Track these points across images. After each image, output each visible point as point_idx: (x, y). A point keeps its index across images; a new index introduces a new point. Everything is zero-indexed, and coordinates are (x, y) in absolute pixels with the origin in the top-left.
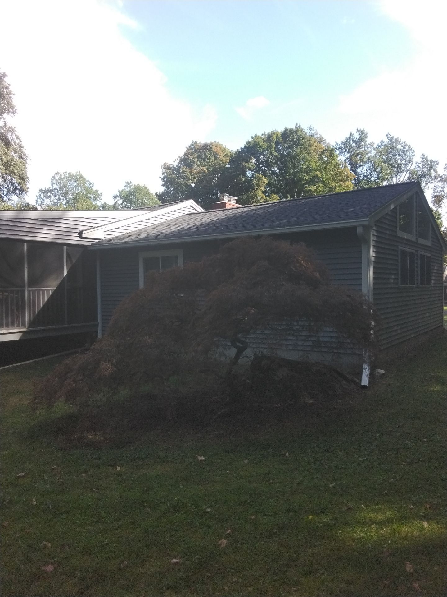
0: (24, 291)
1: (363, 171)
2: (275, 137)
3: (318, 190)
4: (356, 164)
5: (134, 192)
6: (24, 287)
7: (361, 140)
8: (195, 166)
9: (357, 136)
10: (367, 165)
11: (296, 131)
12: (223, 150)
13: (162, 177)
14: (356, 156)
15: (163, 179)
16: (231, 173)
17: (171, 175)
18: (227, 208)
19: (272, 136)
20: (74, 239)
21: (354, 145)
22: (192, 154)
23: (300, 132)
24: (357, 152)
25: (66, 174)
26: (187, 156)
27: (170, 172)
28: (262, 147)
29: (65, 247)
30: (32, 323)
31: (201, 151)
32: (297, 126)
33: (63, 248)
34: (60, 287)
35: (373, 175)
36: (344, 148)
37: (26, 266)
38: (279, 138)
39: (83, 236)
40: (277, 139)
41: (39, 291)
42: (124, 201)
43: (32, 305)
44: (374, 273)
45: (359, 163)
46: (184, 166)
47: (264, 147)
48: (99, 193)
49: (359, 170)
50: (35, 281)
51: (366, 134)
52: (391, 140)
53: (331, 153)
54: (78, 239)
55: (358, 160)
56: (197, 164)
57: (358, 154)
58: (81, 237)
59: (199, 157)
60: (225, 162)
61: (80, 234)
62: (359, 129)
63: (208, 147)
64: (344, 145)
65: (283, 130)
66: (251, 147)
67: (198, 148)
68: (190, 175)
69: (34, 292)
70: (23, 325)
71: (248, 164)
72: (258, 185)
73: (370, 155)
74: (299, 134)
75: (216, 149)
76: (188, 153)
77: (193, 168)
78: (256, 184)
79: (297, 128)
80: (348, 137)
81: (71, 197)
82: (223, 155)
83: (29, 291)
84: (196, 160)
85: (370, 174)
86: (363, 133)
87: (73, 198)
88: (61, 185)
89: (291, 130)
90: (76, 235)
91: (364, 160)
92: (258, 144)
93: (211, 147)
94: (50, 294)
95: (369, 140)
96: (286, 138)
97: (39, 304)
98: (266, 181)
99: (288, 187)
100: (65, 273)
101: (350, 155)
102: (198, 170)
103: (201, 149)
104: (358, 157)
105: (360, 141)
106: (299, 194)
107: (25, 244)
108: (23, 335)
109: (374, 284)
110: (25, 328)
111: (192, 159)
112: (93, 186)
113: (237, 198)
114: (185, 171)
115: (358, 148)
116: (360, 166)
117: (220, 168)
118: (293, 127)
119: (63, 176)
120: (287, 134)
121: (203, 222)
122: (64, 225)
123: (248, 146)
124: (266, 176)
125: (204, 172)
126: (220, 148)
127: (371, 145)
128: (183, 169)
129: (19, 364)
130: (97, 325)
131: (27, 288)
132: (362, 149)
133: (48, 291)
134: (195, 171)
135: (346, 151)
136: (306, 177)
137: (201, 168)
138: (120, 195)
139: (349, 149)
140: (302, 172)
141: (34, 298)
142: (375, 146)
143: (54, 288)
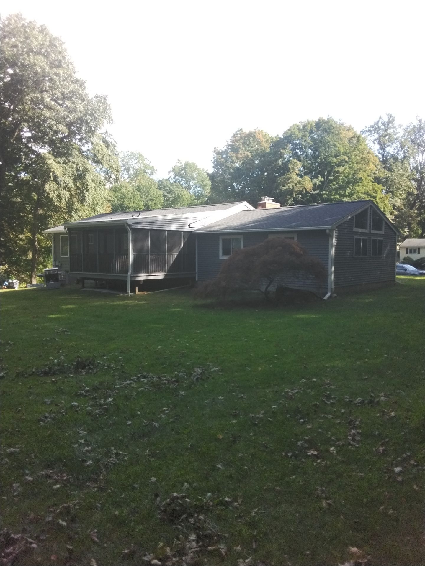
0: (165, 255)
1: (390, 150)
2: (309, 127)
3: (345, 172)
4: (384, 144)
5: (185, 168)
6: (165, 253)
7: (389, 122)
8: (241, 151)
9: (386, 119)
10: (395, 145)
11: (328, 122)
12: (264, 136)
13: (213, 160)
14: (385, 137)
15: (214, 162)
16: (270, 158)
17: (220, 159)
18: (266, 208)
19: (306, 126)
20: (186, 229)
21: (383, 127)
22: (238, 141)
23: (331, 122)
24: (385, 133)
25: (128, 152)
26: (234, 143)
27: (219, 156)
28: (297, 136)
29: (182, 232)
30: (169, 271)
31: (246, 138)
32: (329, 117)
33: (181, 233)
34: (180, 253)
35: (399, 154)
36: (373, 131)
37: (166, 243)
38: (313, 127)
39: (190, 226)
40: (311, 127)
41: (171, 255)
42: (176, 175)
43: (168, 262)
44: (335, 250)
45: (387, 143)
46: (231, 151)
47: (299, 136)
48: (155, 168)
49: (388, 149)
50: (170, 250)
51: (394, 118)
52: (420, 121)
53: (358, 139)
54: (188, 228)
55: (386, 141)
56: (242, 150)
57: (386, 135)
58: (189, 227)
59: (244, 143)
60: (266, 147)
61: (189, 225)
62: (387, 114)
63: (252, 135)
64: (373, 127)
65: (317, 121)
66: (288, 137)
67: (244, 135)
68: (236, 159)
69: (169, 255)
70: (165, 272)
71: (285, 151)
72: (293, 168)
73: (398, 135)
74: (330, 124)
75: (258, 136)
76: (235, 140)
77: (238, 153)
78: (292, 168)
79: (329, 119)
80: (376, 121)
81: (133, 173)
82: (264, 140)
83: (167, 255)
84: (241, 146)
85: (398, 153)
86: (391, 117)
87: (134, 173)
88: (124, 162)
89: (323, 120)
90: (187, 226)
91: (392, 141)
92: (294, 134)
93: (255, 135)
94: (176, 257)
95: (396, 123)
96: (319, 128)
97: (171, 262)
98: (299, 164)
99: (319, 168)
100: (182, 246)
101: (379, 136)
102: (243, 155)
103: (246, 137)
104: (387, 137)
105: (388, 124)
106: (329, 173)
107: (166, 232)
108: (164, 277)
109: (335, 255)
110: (165, 273)
111: (238, 145)
112: (150, 163)
113: (273, 199)
114: (232, 156)
115: (386, 130)
116: (388, 146)
117: (261, 152)
118: (326, 118)
119: (126, 155)
120: (319, 124)
121: (253, 219)
122: (182, 221)
123: (286, 135)
124: (300, 160)
125: (248, 156)
126: (262, 135)
127: (401, 126)
128: (230, 154)
129: (163, 290)
130: (196, 273)
131: (166, 253)
132: (390, 131)
133: (175, 255)
134: (240, 156)
135: (375, 132)
136: (335, 160)
137: (246, 153)
138: (174, 170)
139: (378, 131)
140: (332, 156)
141: (169, 258)
142: (405, 127)
143: (177, 254)
